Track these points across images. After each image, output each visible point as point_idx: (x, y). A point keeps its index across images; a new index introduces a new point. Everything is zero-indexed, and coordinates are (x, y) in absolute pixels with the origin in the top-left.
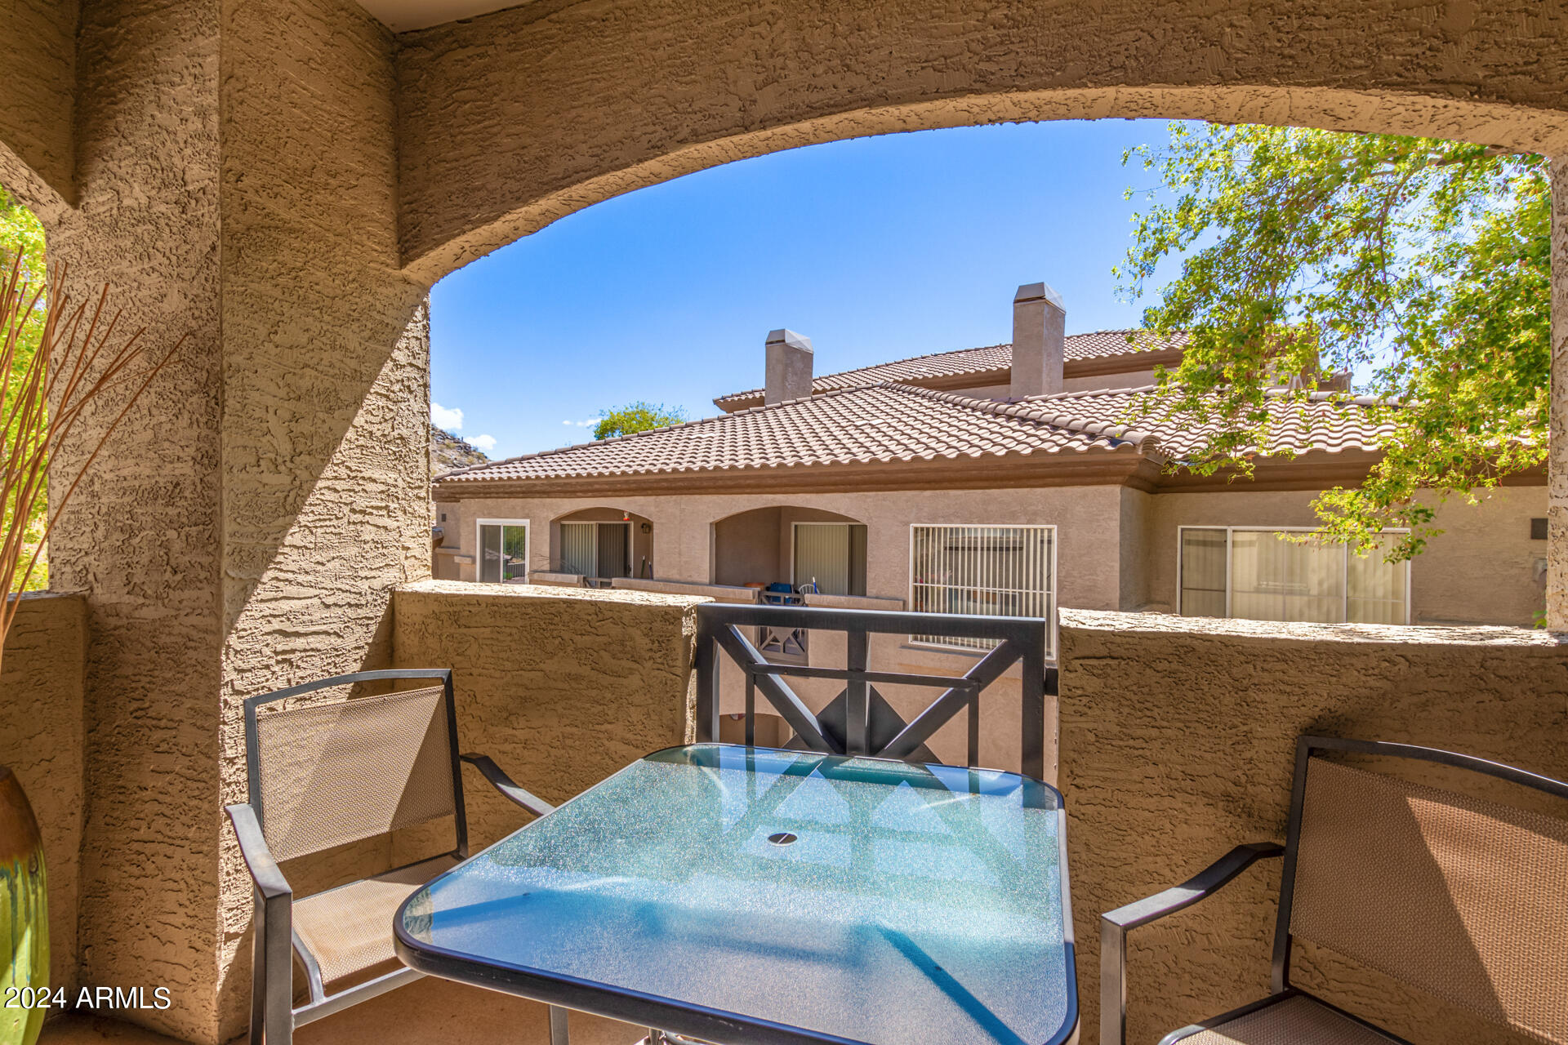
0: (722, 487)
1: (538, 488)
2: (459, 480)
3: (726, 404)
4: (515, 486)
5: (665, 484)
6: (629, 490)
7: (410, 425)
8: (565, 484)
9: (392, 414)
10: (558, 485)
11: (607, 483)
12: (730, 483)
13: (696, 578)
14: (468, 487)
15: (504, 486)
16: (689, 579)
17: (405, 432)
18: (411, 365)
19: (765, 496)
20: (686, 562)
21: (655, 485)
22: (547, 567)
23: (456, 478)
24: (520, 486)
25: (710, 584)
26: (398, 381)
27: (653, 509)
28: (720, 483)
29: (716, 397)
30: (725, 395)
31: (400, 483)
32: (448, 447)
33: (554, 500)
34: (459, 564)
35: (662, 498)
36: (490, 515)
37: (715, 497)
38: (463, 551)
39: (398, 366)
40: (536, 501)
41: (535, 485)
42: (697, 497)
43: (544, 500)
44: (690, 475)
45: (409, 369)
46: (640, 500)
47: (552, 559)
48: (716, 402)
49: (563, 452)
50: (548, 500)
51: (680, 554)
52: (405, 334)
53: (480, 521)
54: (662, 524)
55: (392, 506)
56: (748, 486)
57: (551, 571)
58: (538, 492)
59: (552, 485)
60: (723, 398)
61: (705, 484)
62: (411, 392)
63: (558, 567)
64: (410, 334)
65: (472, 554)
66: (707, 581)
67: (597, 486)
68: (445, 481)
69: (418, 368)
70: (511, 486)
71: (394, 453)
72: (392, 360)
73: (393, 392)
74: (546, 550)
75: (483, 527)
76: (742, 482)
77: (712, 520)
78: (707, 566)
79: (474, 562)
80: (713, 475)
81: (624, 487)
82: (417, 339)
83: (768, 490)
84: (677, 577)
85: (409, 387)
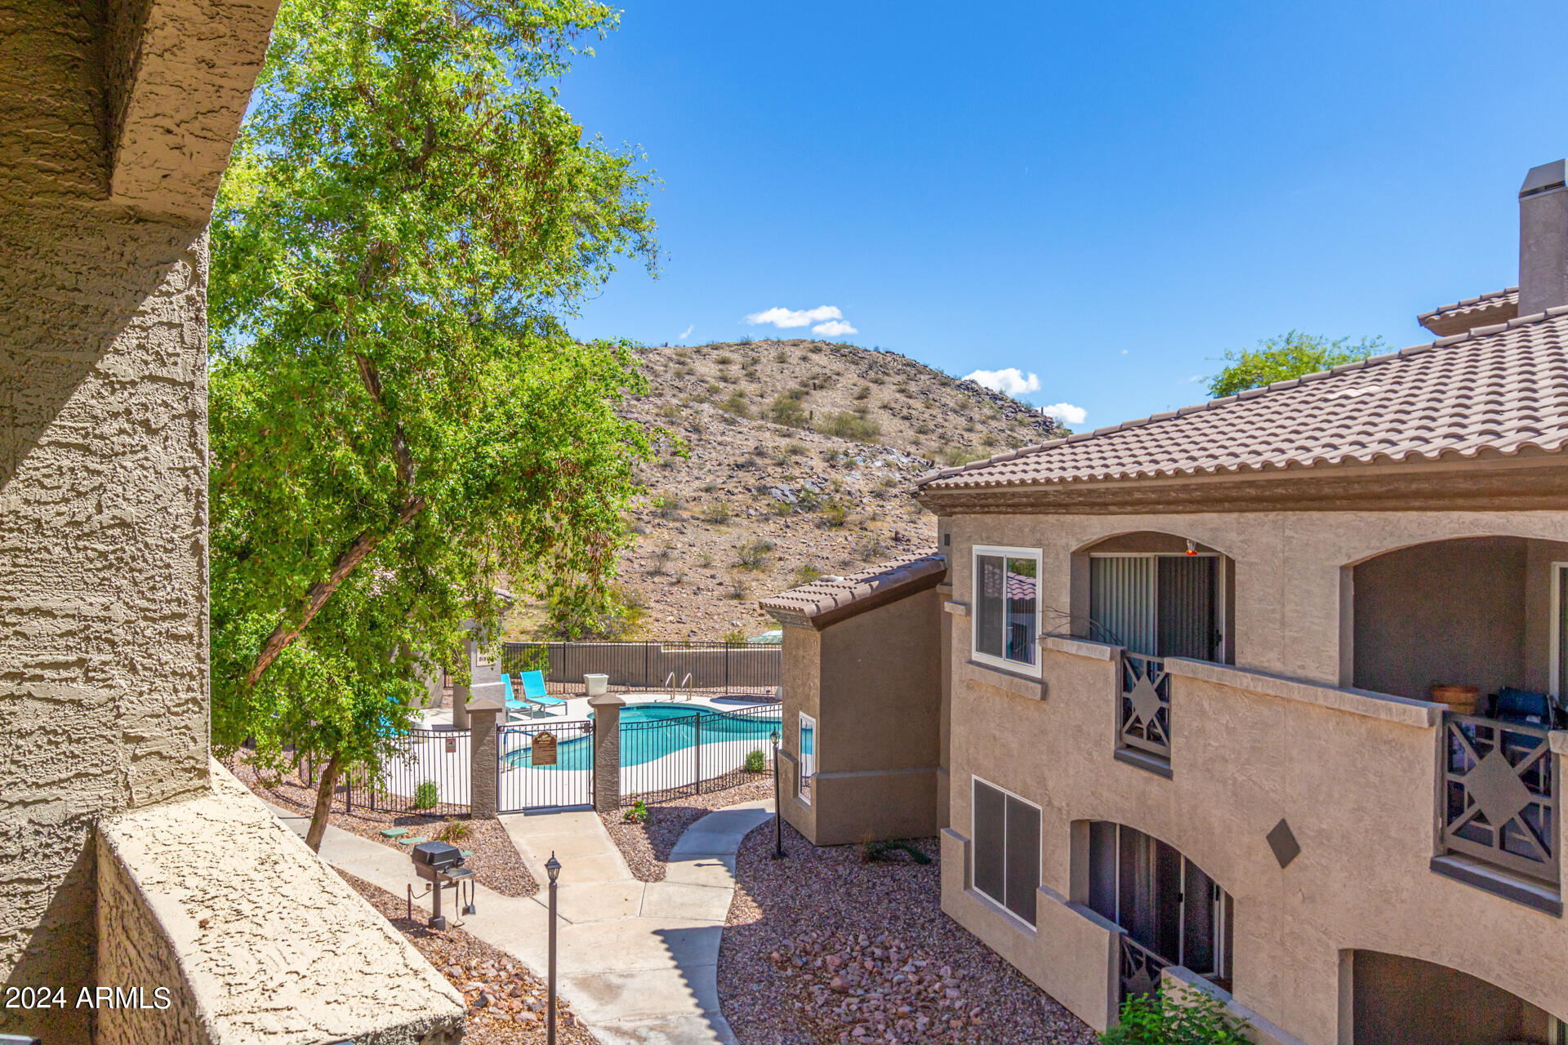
0: (1360, 497)
1: (1051, 498)
2: (947, 485)
3: (1445, 324)
4: (1020, 495)
5: (1252, 492)
6: (1191, 502)
7: (150, 496)
8: (1090, 491)
9: (97, 481)
10: (1080, 493)
11: (1153, 490)
12: (1377, 488)
13: (1313, 673)
14: (959, 497)
15: (1004, 495)
16: (1301, 673)
17: (131, 512)
18: (153, 379)
19: (1455, 515)
20: (1294, 640)
21: (1234, 493)
22: (1066, 629)
23: (942, 482)
24: (1026, 495)
25: (1342, 686)
26: (115, 415)
27: (1233, 536)
28: (1357, 489)
29: (1423, 313)
30: (1442, 306)
31: (119, 612)
32: (1021, 423)
33: (1077, 518)
34: (950, 615)
35: (1250, 516)
36: (990, 541)
37: (1348, 516)
38: (956, 595)
39: (112, 383)
40: (1051, 518)
41: (1046, 493)
42: (1315, 515)
43: (1063, 518)
44: (1296, 475)
45: (147, 387)
46: (1211, 518)
47: (1074, 618)
48: (1424, 321)
49: (1105, 435)
50: (1069, 517)
51: (1283, 624)
52: (136, 320)
53: (979, 549)
54: (1251, 564)
55: (96, 659)
56: (1417, 494)
57: (1074, 636)
58: (1049, 504)
59: (1069, 493)
60: (1439, 313)
61: (1327, 490)
62: (151, 432)
63: (1085, 632)
64: (150, 320)
65: (966, 599)
66: (1335, 679)
67: (1138, 495)
68: (930, 486)
69: (173, 382)
70: (1014, 495)
71: (103, 555)
72: (98, 374)
73: (102, 437)
74: (1065, 600)
75: (983, 560)
76: (1402, 486)
77: (1345, 561)
78: (1335, 651)
79: (969, 613)
80: (1341, 473)
81: (1182, 496)
82: (170, 325)
83: (1460, 502)
84: (1277, 666)
85: (145, 423)
